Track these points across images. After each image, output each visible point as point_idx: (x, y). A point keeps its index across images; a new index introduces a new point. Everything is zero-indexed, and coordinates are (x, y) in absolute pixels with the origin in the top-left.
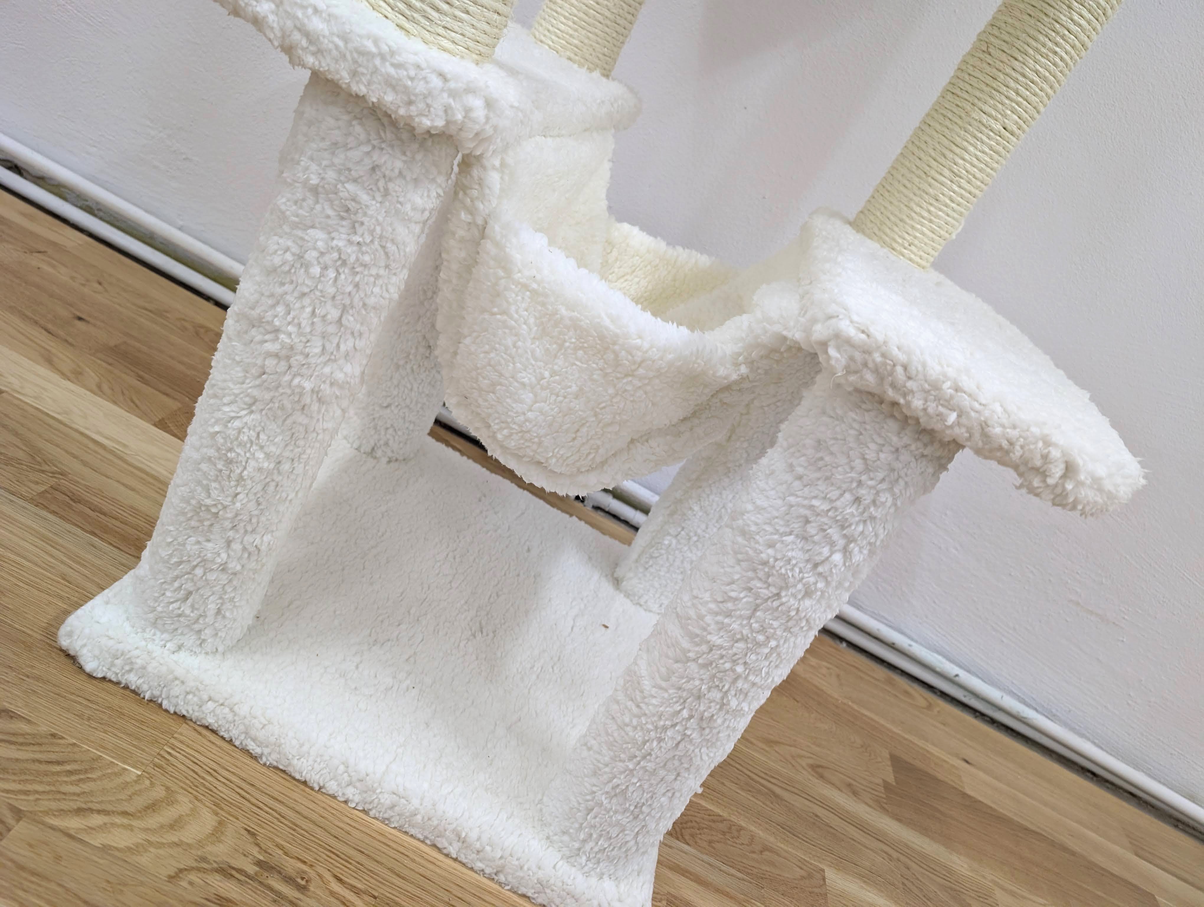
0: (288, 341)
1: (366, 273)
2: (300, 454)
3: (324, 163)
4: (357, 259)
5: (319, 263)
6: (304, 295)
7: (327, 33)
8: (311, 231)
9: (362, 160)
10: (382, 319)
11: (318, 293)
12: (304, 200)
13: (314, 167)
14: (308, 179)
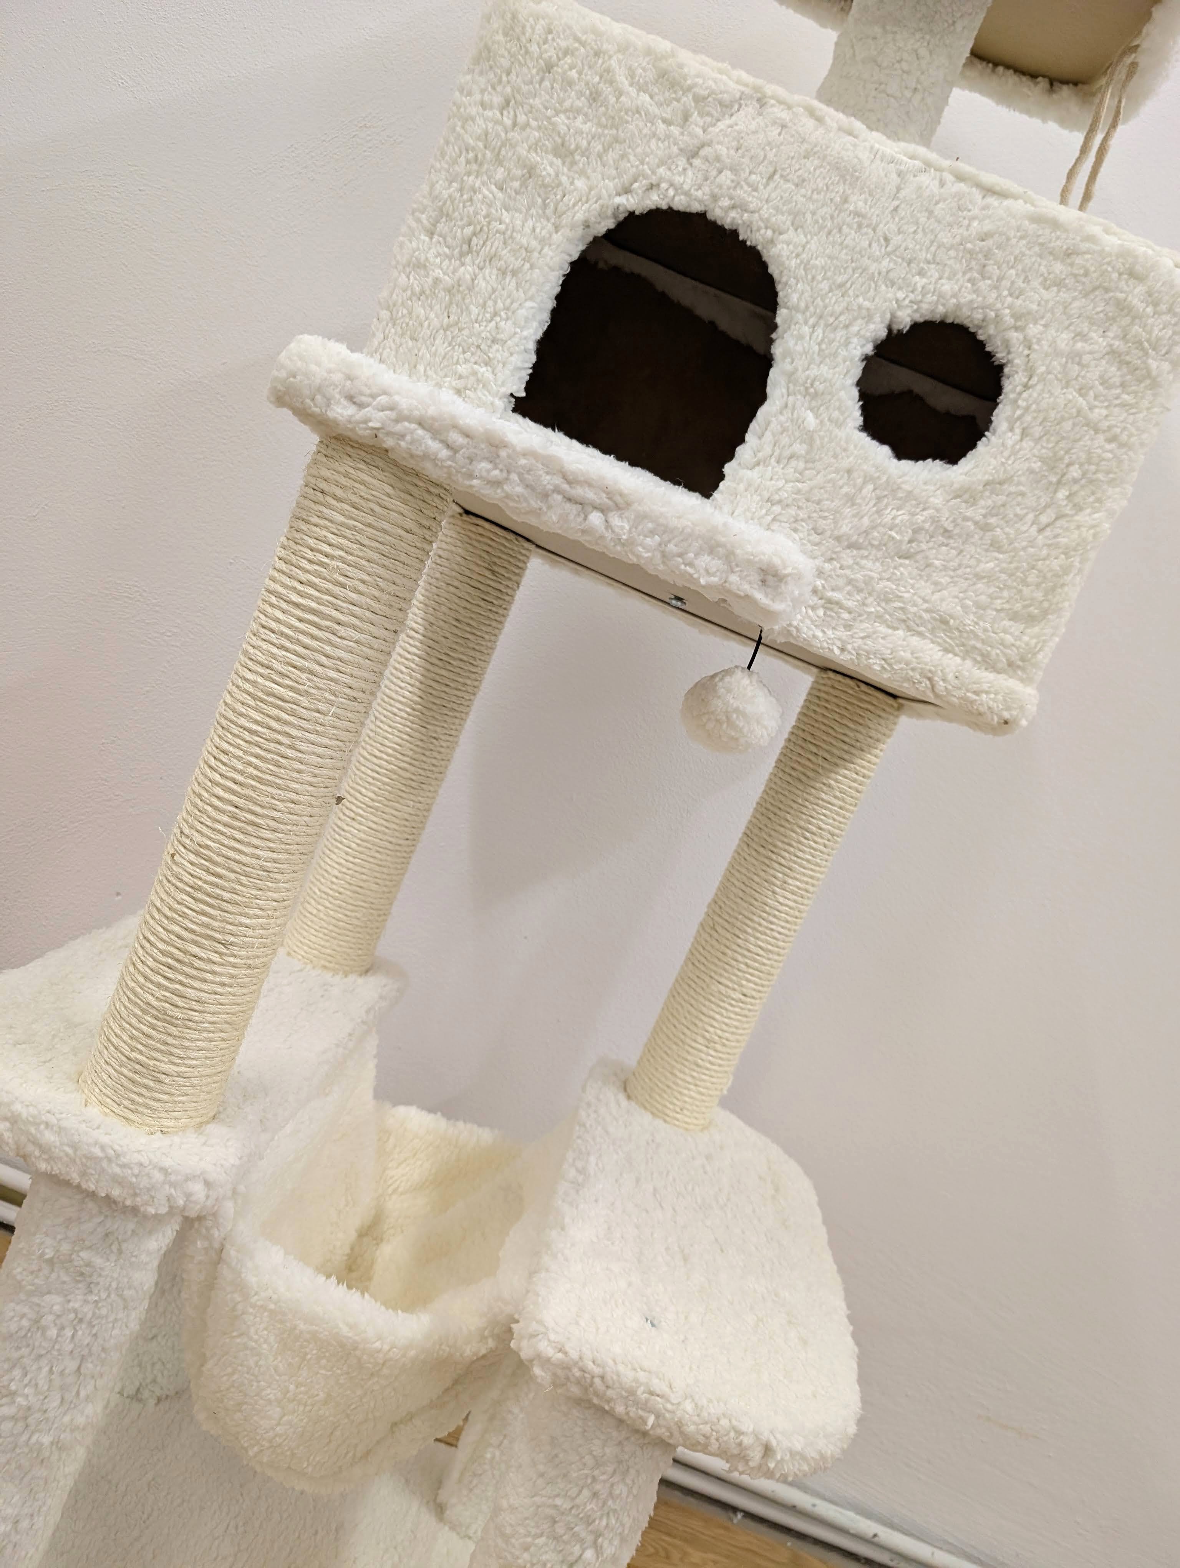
0: (25, 1403)
1: (104, 1321)
2: (40, 1507)
3: (59, 1237)
4: (94, 1314)
5: (56, 1325)
6: (40, 1356)
7: (58, 1143)
8: (47, 1298)
9: (95, 1230)
10: (124, 1352)
11: (55, 1353)
12: (39, 1270)
13: (49, 1241)
14: (43, 1254)
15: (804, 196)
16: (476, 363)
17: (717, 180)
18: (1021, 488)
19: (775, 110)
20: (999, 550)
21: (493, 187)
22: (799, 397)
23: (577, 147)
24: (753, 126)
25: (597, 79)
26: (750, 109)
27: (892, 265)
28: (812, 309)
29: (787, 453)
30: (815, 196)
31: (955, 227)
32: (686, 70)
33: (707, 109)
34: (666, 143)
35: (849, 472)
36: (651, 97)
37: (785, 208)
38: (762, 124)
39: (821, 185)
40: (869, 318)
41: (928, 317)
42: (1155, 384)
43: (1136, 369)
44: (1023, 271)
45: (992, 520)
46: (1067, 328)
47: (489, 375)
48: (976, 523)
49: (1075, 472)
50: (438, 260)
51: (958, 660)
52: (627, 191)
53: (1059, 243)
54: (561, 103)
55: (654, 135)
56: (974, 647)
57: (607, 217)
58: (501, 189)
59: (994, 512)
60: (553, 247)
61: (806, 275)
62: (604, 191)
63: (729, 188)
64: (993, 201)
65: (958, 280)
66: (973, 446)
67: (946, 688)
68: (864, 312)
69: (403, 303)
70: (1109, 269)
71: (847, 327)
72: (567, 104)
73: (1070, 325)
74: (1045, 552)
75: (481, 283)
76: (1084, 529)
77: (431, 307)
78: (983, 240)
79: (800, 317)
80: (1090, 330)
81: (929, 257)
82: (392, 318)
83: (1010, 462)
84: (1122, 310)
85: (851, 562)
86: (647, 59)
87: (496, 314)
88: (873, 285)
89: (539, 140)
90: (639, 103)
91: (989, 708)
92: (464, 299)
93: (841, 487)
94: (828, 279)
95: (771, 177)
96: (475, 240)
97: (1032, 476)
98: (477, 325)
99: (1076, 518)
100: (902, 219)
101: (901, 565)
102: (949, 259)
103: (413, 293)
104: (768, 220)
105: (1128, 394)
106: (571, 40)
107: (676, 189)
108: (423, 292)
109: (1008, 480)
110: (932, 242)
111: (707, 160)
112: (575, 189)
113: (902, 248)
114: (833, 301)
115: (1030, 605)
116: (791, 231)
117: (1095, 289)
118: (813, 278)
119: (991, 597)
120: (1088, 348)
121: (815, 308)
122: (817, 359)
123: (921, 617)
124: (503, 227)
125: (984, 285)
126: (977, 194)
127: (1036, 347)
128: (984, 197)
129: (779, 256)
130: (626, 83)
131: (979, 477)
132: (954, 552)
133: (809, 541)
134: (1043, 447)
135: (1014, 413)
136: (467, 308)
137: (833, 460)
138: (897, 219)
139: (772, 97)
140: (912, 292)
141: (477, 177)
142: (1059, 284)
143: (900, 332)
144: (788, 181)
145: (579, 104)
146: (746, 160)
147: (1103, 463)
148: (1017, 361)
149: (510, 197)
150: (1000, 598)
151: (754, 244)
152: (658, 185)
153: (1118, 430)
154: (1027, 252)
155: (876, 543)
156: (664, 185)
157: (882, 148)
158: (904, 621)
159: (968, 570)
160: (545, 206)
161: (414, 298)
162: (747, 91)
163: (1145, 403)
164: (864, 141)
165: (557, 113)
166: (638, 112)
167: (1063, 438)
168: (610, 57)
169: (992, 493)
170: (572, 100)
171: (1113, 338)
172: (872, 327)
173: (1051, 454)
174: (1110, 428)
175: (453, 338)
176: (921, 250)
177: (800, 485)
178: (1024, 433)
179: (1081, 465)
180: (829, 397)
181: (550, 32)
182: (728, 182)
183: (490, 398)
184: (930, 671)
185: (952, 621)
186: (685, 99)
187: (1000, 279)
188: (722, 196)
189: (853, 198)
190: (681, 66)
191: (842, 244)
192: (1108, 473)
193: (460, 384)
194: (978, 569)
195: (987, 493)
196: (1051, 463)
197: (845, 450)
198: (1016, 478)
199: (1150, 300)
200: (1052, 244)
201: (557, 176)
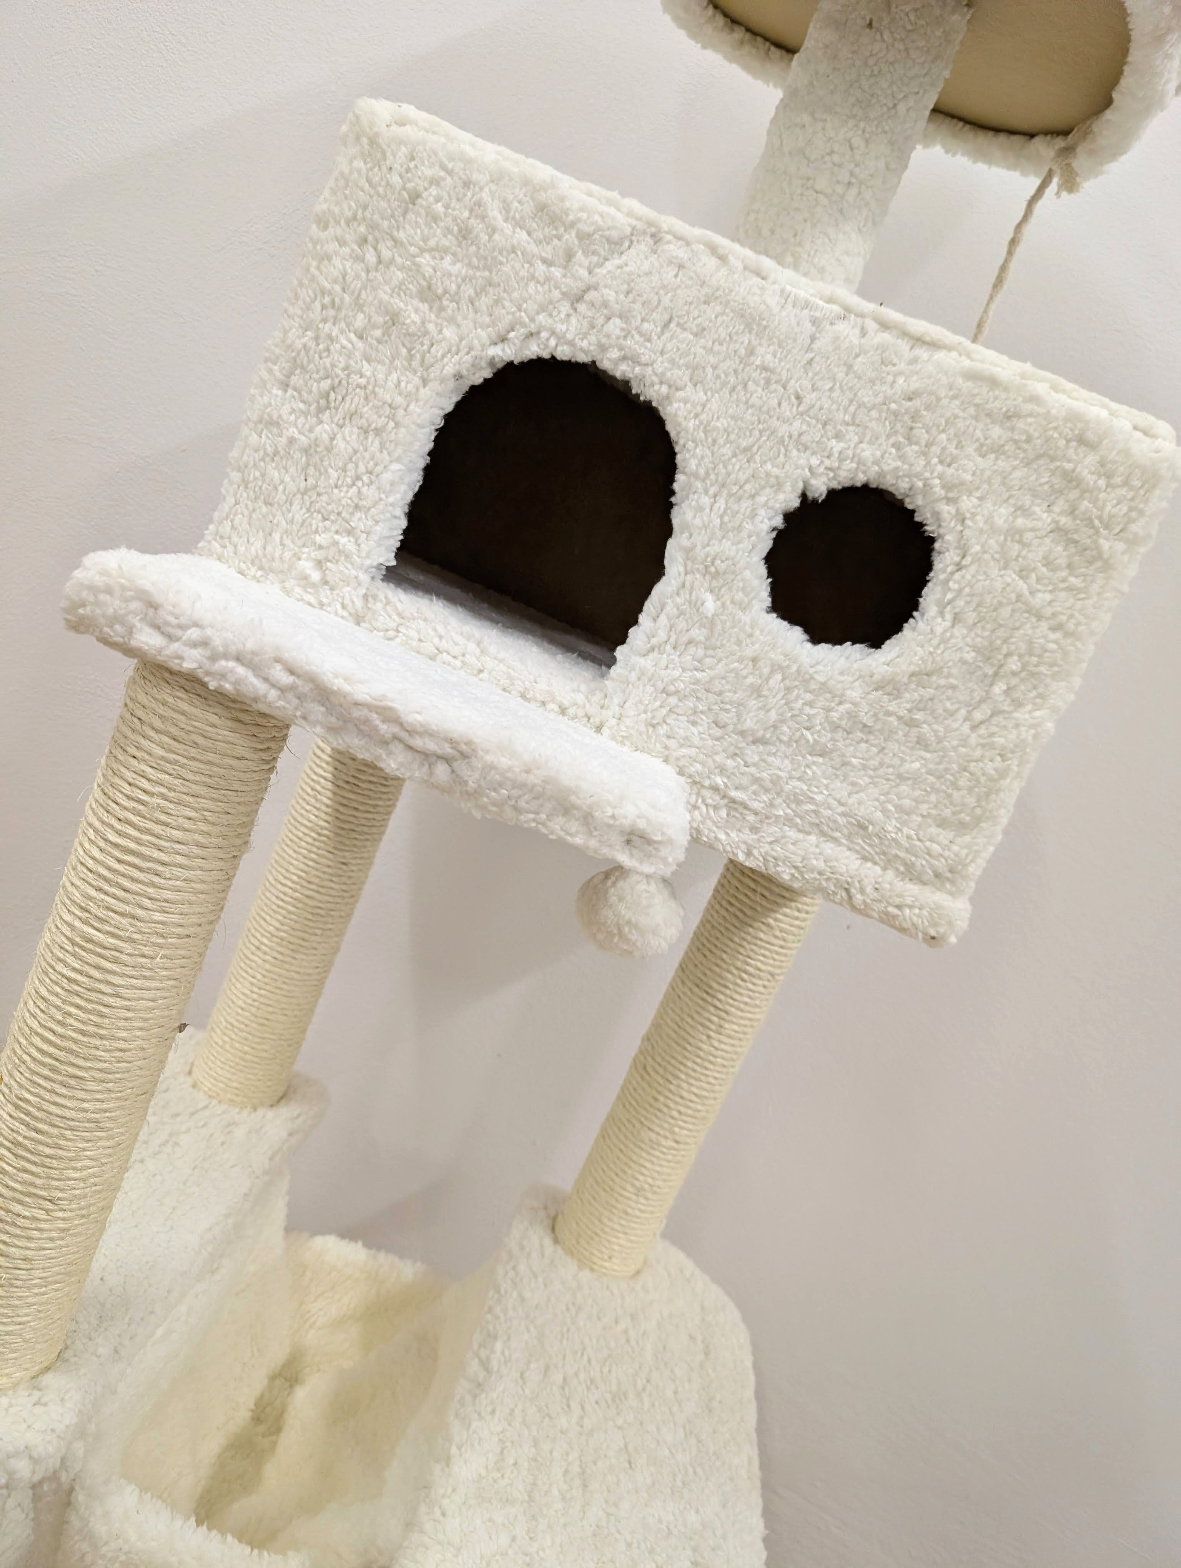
15: (704, 348)
16: (337, 532)
17: (605, 329)
18: (953, 681)
19: (672, 247)
20: (926, 748)
21: (352, 336)
22: (698, 576)
23: (446, 292)
24: (646, 266)
25: (466, 214)
26: (643, 247)
27: (804, 427)
28: (713, 477)
29: (684, 639)
30: (717, 347)
31: (878, 383)
32: (567, 204)
33: (593, 247)
34: (546, 287)
35: (754, 660)
36: (529, 234)
37: (682, 362)
38: (656, 264)
39: (723, 335)
40: (779, 486)
41: (847, 484)
42: (1107, 567)
43: (1085, 550)
44: (956, 435)
45: (919, 716)
46: (1006, 501)
47: (351, 547)
48: (900, 718)
49: (1014, 664)
50: (293, 417)
51: (878, 870)
52: (503, 340)
53: (997, 404)
54: (425, 240)
55: (533, 277)
56: (896, 856)
57: (482, 368)
58: (361, 337)
59: (921, 706)
60: (421, 403)
61: (706, 438)
62: (476, 341)
63: (618, 338)
64: (922, 353)
65: (880, 445)
66: (898, 629)
67: (864, 901)
68: (772, 480)
69: (255, 465)
70: (1056, 435)
71: (752, 497)
72: (432, 243)
73: (1009, 498)
74: (978, 753)
75: (340, 444)
76: (1023, 729)
77: (285, 468)
78: (910, 399)
79: (699, 485)
80: (1033, 504)
81: (847, 418)
82: (244, 480)
83: (939, 652)
84: (1070, 481)
85: (756, 758)
86: (524, 190)
87: (358, 478)
88: (783, 450)
89: (402, 283)
90: (515, 241)
91: (913, 924)
92: (322, 461)
93: (745, 677)
94: (731, 443)
95: (666, 326)
96: (332, 395)
97: (965, 667)
98: (336, 491)
99: (1015, 715)
100: (817, 374)
101: (814, 763)
102: (871, 421)
103: (266, 454)
104: (663, 374)
105: (1076, 577)
106: (437, 168)
107: (558, 338)
108: (276, 453)
109: (938, 671)
110: (851, 401)
111: (593, 305)
112: (444, 339)
113: (817, 407)
114: (737, 467)
115: (961, 812)
116: (689, 388)
117: (1039, 457)
118: (714, 441)
119: (916, 800)
120: (1030, 525)
121: (717, 475)
122: (719, 534)
123: (835, 821)
124: (363, 381)
125: (911, 450)
126: (903, 346)
127: (969, 523)
128: (911, 349)
129: (676, 415)
130: (500, 218)
131: (904, 667)
132: (875, 750)
133: (709, 735)
134: (977, 635)
135: (945, 595)
136: (326, 471)
137: (735, 647)
138: (810, 374)
139: (669, 232)
140: (828, 457)
141: (334, 324)
142: (998, 450)
143: (815, 501)
144: (685, 329)
145: (445, 242)
146: (637, 306)
147: (1047, 654)
148: (948, 537)
149: (371, 346)
150: (928, 802)
151: (648, 398)
152: (538, 333)
153: (1065, 618)
154: (961, 414)
155: (786, 739)
156: (544, 335)
157: (794, 290)
158: (817, 825)
159: (891, 770)
160: (410, 357)
161: (268, 459)
162: (639, 225)
163: (1095, 588)
164: (774, 283)
165: (422, 251)
166: (514, 252)
167: (1000, 626)
168: (481, 189)
169: (918, 685)
170: (437, 238)
171: (1059, 514)
172: (781, 497)
173: (986, 643)
174: (1054, 615)
175: (311, 503)
176: (838, 410)
177: (699, 675)
178: (957, 619)
179: (1020, 656)
180: (732, 577)
181: (413, 158)
182: (618, 332)
183: (354, 572)
184: (848, 883)
185: (871, 828)
186: (567, 236)
187: (928, 445)
188: (611, 346)
189: (760, 350)
190: (562, 199)
191: (747, 402)
192: (1051, 665)
193: (320, 555)
194: (902, 770)
195: (913, 686)
196: (987, 653)
197: (750, 636)
198: (945, 670)
199: (1102, 470)
200: (988, 406)
201: (423, 323)
